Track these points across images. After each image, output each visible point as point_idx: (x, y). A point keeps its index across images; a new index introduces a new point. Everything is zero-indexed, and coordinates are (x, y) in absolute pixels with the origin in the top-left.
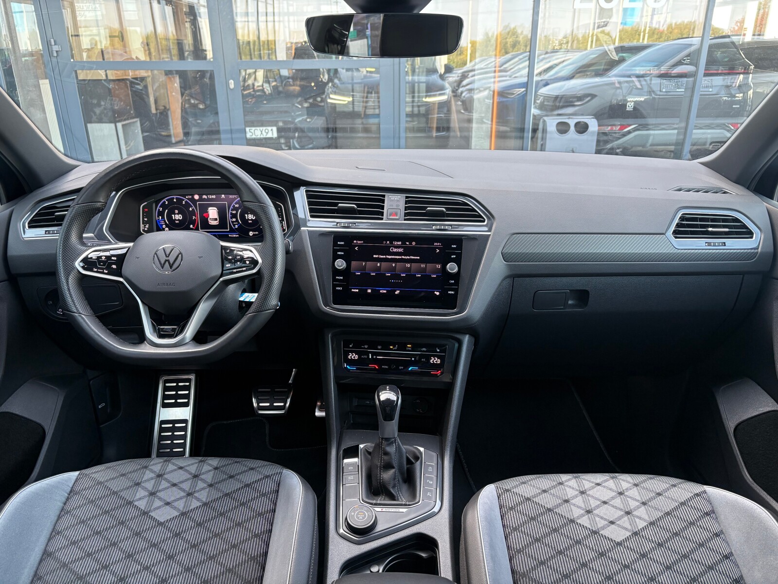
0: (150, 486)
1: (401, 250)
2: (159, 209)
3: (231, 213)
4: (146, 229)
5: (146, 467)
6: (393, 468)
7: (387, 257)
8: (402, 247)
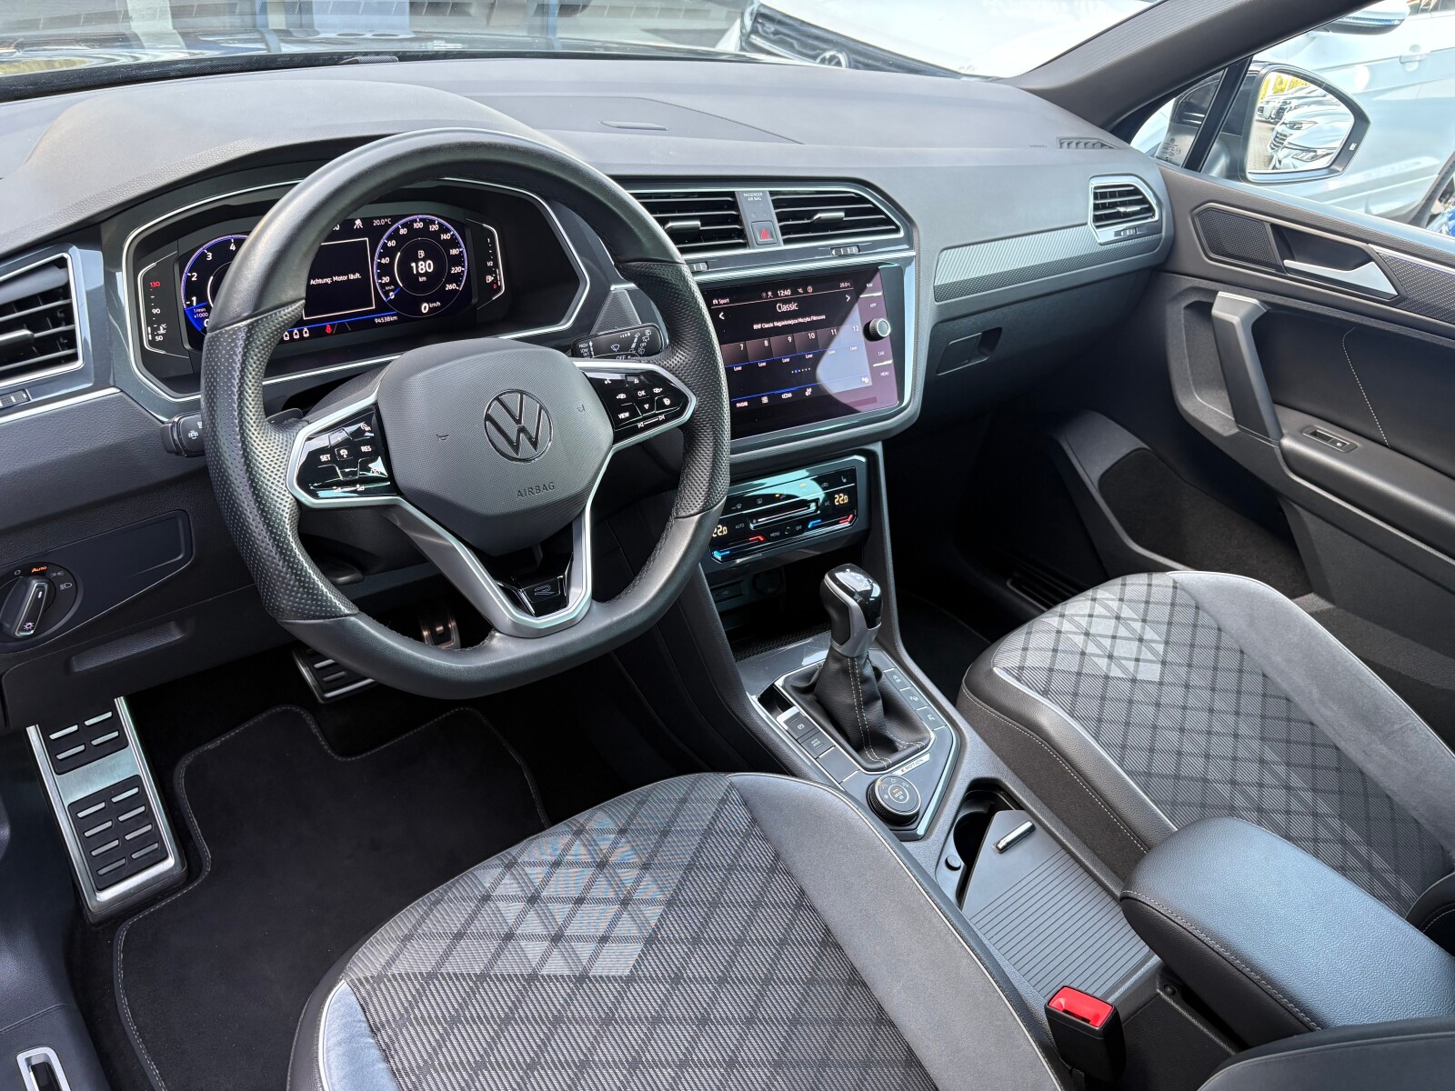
0: (535, 927)
1: (793, 307)
2: (189, 278)
3: (380, 265)
4: (159, 339)
7: (776, 324)
8: (794, 300)
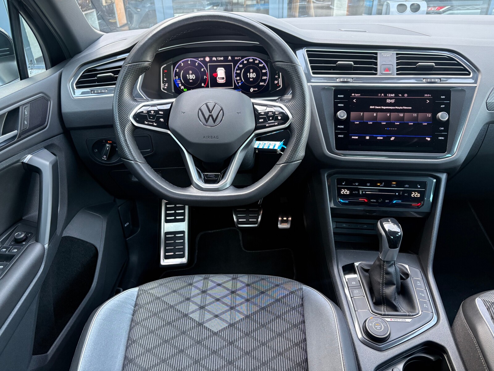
0: (198, 300)
2: (176, 71)
3: (236, 73)
4: (165, 88)
5: (191, 284)
6: (394, 284)
7: (382, 107)
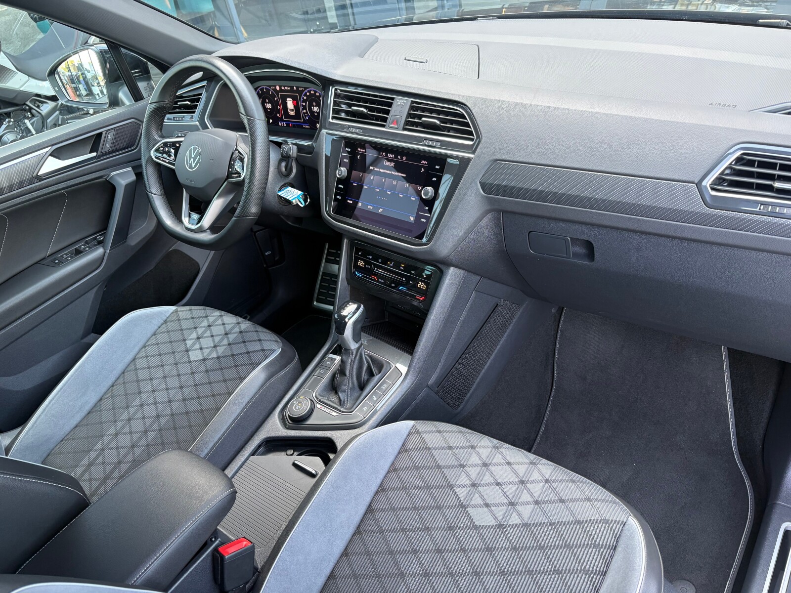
3: (302, 105)
7: (380, 170)
8: (394, 161)
